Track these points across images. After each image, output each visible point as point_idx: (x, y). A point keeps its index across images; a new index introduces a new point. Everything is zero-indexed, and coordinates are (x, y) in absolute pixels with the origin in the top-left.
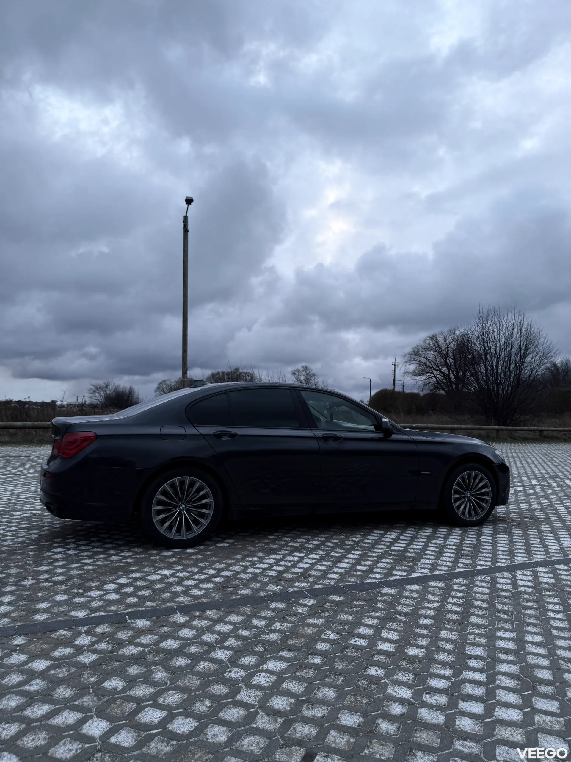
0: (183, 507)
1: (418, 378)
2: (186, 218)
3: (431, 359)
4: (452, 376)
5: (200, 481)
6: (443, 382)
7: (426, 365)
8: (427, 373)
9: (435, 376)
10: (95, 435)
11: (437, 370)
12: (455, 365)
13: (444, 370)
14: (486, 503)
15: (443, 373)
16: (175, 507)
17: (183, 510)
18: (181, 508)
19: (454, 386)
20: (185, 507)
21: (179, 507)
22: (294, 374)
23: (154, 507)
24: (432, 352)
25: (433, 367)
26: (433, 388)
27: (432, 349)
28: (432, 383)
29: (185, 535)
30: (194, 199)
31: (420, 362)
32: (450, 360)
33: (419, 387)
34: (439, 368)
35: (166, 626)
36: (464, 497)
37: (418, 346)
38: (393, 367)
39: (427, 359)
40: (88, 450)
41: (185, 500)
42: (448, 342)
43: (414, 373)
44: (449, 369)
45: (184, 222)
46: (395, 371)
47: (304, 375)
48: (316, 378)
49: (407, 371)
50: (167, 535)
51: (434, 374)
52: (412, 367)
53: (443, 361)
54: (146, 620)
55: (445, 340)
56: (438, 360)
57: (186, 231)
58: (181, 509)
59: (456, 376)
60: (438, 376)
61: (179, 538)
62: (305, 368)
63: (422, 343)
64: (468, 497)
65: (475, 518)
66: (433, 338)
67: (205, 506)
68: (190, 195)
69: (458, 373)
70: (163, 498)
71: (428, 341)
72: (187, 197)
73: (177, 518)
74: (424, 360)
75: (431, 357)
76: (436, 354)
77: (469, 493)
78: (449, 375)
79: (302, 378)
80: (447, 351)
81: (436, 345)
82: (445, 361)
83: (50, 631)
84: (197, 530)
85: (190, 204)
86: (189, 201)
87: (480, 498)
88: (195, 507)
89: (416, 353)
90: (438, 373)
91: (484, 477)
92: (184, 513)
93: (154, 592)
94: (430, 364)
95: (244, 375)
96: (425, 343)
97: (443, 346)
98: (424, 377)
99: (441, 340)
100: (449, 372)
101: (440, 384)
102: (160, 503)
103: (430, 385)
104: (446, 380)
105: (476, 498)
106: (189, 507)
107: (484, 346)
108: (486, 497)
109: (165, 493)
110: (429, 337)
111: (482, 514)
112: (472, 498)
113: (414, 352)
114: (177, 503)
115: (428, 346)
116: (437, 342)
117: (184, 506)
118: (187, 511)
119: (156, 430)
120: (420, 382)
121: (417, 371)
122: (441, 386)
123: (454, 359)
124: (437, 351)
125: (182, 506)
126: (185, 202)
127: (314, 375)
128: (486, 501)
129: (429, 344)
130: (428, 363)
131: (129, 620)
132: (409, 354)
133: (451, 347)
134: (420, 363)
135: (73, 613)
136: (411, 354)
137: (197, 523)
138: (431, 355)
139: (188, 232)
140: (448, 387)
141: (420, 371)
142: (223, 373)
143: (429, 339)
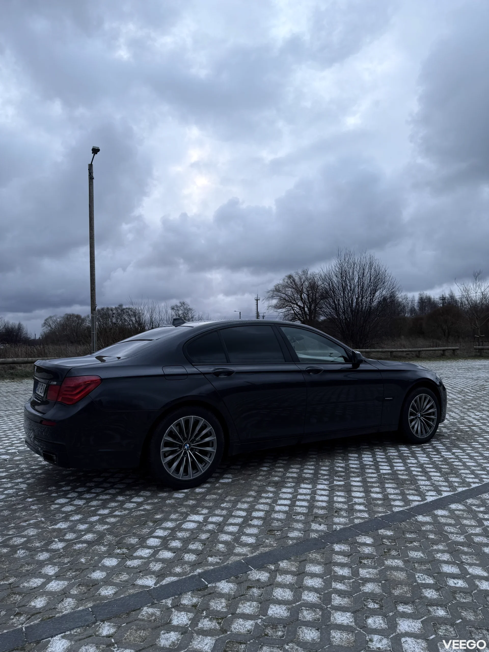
0: (188, 447)
1: (280, 310)
2: (91, 166)
3: (289, 294)
4: (306, 309)
5: (204, 420)
6: (299, 314)
7: (285, 300)
8: (287, 306)
9: (293, 309)
10: (99, 378)
11: (295, 304)
12: (309, 300)
13: (300, 303)
14: (433, 422)
15: (299, 306)
16: (181, 447)
17: (188, 449)
18: (186, 447)
19: (308, 317)
20: (190, 447)
21: (184, 447)
22: (173, 309)
23: (162, 449)
24: (290, 289)
25: (291, 302)
26: (291, 318)
27: (290, 286)
28: (290, 315)
29: (192, 475)
30: (100, 148)
31: (281, 297)
32: (304, 296)
33: (281, 318)
34: (296, 302)
35: (254, 587)
36: (416, 418)
37: (279, 284)
38: (256, 301)
39: (286, 295)
40: (93, 395)
41: (190, 439)
42: (302, 280)
43: (277, 307)
44: (304, 303)
45: (89, 170)
46: (257, 305)
47: (182, 310)
48: (193, 312)
49: (271, 305)
50: (175, 476)
51: (292, 307)
52: (274, 302)
53: (299, 296)
54: (227, 582)
55: (300, 279)
56: (296, 296)
57: (91, 178)
58: (186, 449)
59: (309, 309)
60: (295, 308)
61: (186, 478)
62: (183, 304)
63: (281, 282)
64: (419, 418)
65: (426, 436)
66: (290, 277)
67: (207, 444)
68: (96, 145)
69: (310, 306)
70: (170, 439)
71: (286, 280)
72: (93, 147)
73: (183, 458)
74: (284, 296)
75: (289, 293)
76: (293, 290)
77: (419, 414)
78: (304, 308)
79: (180, 312)
80: (301, 287)
81: (293, 283)
82: (301, 296)
83: (134, 611)
84: (202, 469)
85: (97, 154)
86: (95, 151)
87: (427, 417)
88: (198, 446)
89: (277, 290)
90: (295, 306)
91: (432, 399)
92: (189, 452)
93: (205, 544)
94: (289, 299)
95: (127, 310)
96: (284, 281)
97: (299, 283)
98: (284, 310)
99: (297, 279)
100: (304, 306)
101: (297, 315)
102: (167, 444)
103: (289, 316)
104: (302, 312)
105: (425, 417)
106: (193, 446)
107: (342, 284)
108: (432, 417)
109: (171, 434)
110: (286, 276)
111: (430, 432)
112: (422, 418)
113: (276, 289)
114: (182, 442)
115: (287, 284)
116: (294, 281)
117: (188, 445)
118: (192, 450)
119: (158, 371)
120: (281, 314)
121: (278, 305)
122: (298, 317)
123: (308, 295)
124: (294, 288)
125: (186, 446)
126: (92, 152)
127: (190, 309)
128: (433, 420)
129: (287, 283)
130: (287, 298)
131: (209, 583)
132: (271, 291)
133: (305, 285)
134: (281, 299)
135: (140, 582)
136: (274, 291)
137: (201, 461)
138: (289, 291)
139: (93, 179)
140: (303, 318)
141: (281, 304)
142: (108, 308)
143: (287, 278)
